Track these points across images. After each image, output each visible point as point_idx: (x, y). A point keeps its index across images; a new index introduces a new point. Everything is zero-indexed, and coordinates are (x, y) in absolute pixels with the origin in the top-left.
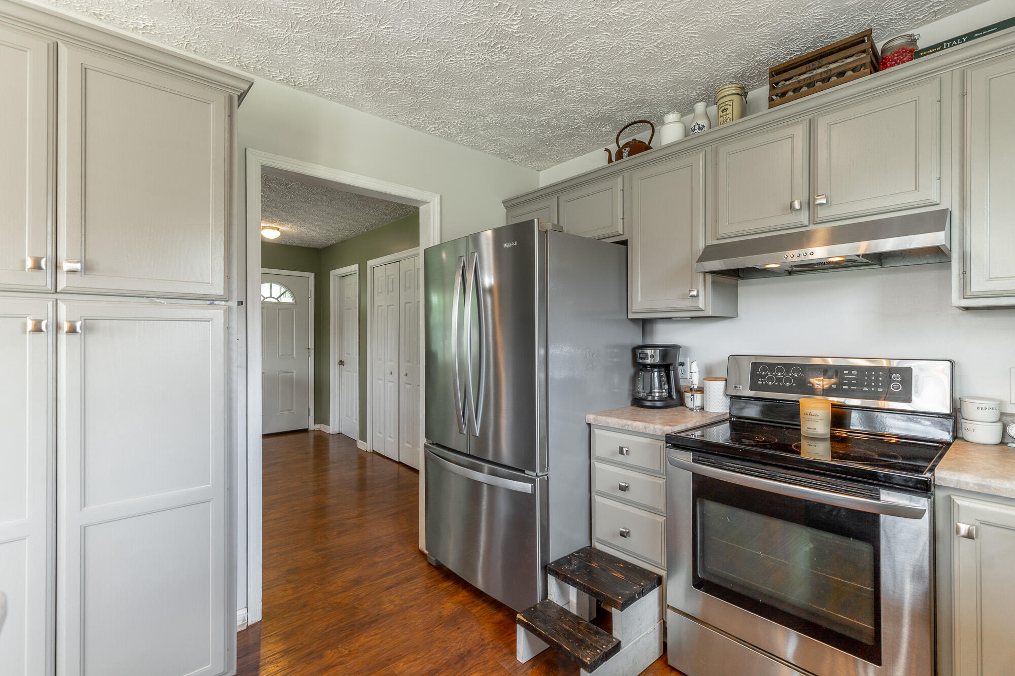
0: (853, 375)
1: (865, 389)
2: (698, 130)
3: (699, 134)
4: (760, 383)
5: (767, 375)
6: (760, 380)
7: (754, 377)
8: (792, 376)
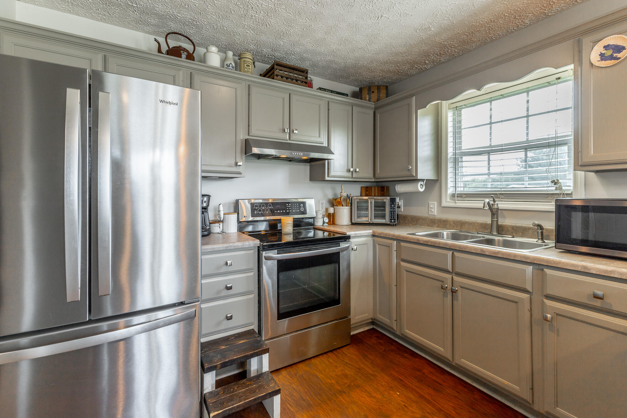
0: (290, 206)
1: (294, 211)
2: (231, 68)
3: (231, 71)
4: (256, 213)
5: (258, 208)
6: (255, 211)
7: (253, 210)
8: (269, 208)
